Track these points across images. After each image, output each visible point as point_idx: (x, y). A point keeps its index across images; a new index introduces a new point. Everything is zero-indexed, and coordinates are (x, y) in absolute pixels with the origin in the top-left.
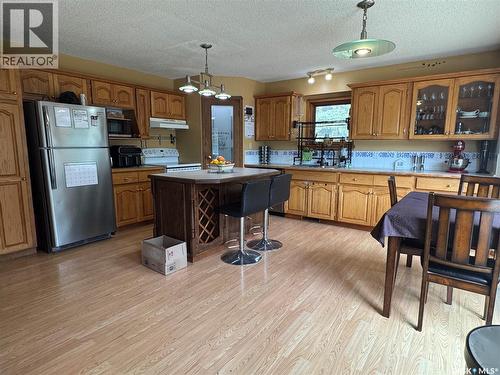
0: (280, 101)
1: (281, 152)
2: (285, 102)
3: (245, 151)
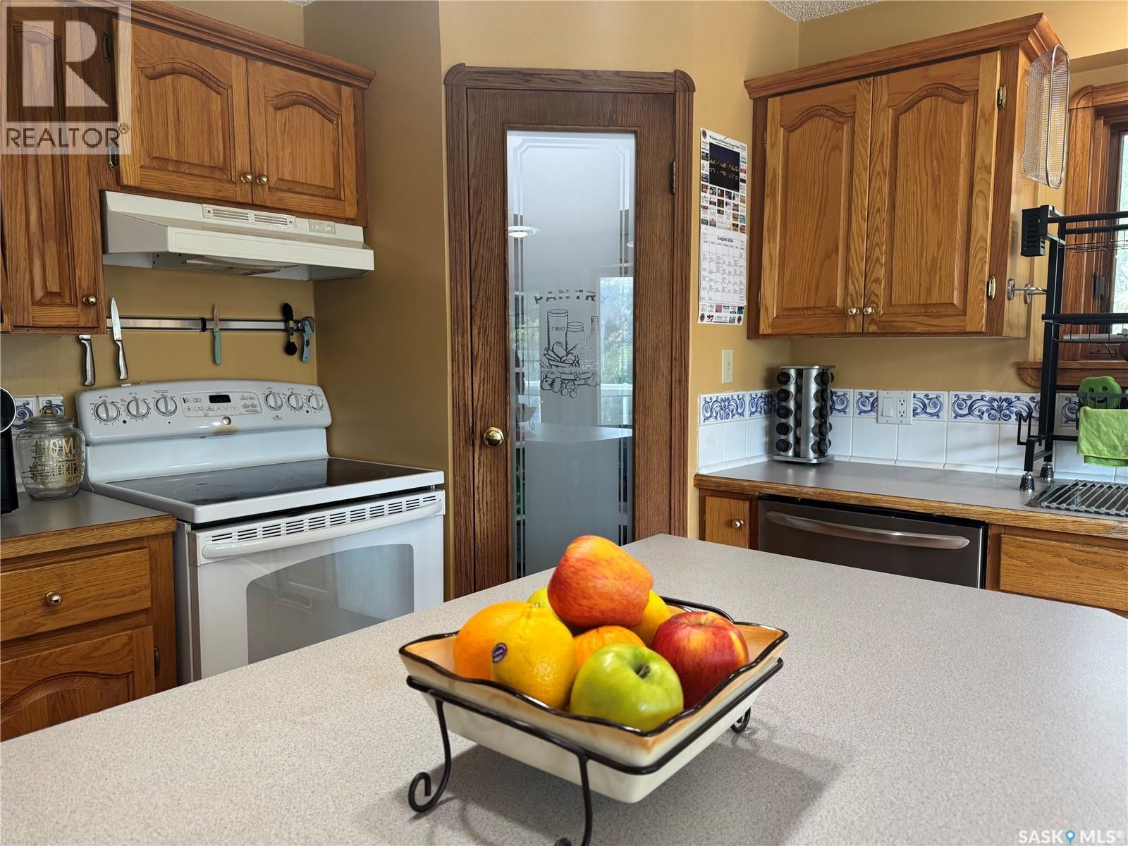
0: (935, 91)
1: (896, 401)
2: (967, 94)
3: (698, 400)
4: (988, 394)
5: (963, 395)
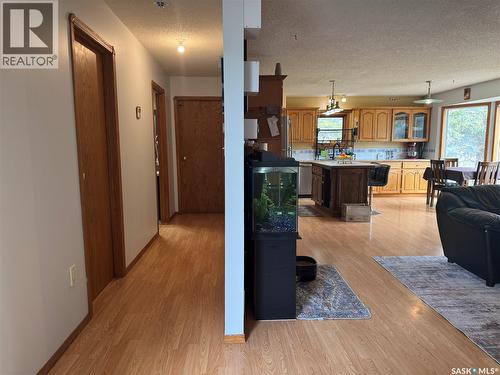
4: (309, 150)
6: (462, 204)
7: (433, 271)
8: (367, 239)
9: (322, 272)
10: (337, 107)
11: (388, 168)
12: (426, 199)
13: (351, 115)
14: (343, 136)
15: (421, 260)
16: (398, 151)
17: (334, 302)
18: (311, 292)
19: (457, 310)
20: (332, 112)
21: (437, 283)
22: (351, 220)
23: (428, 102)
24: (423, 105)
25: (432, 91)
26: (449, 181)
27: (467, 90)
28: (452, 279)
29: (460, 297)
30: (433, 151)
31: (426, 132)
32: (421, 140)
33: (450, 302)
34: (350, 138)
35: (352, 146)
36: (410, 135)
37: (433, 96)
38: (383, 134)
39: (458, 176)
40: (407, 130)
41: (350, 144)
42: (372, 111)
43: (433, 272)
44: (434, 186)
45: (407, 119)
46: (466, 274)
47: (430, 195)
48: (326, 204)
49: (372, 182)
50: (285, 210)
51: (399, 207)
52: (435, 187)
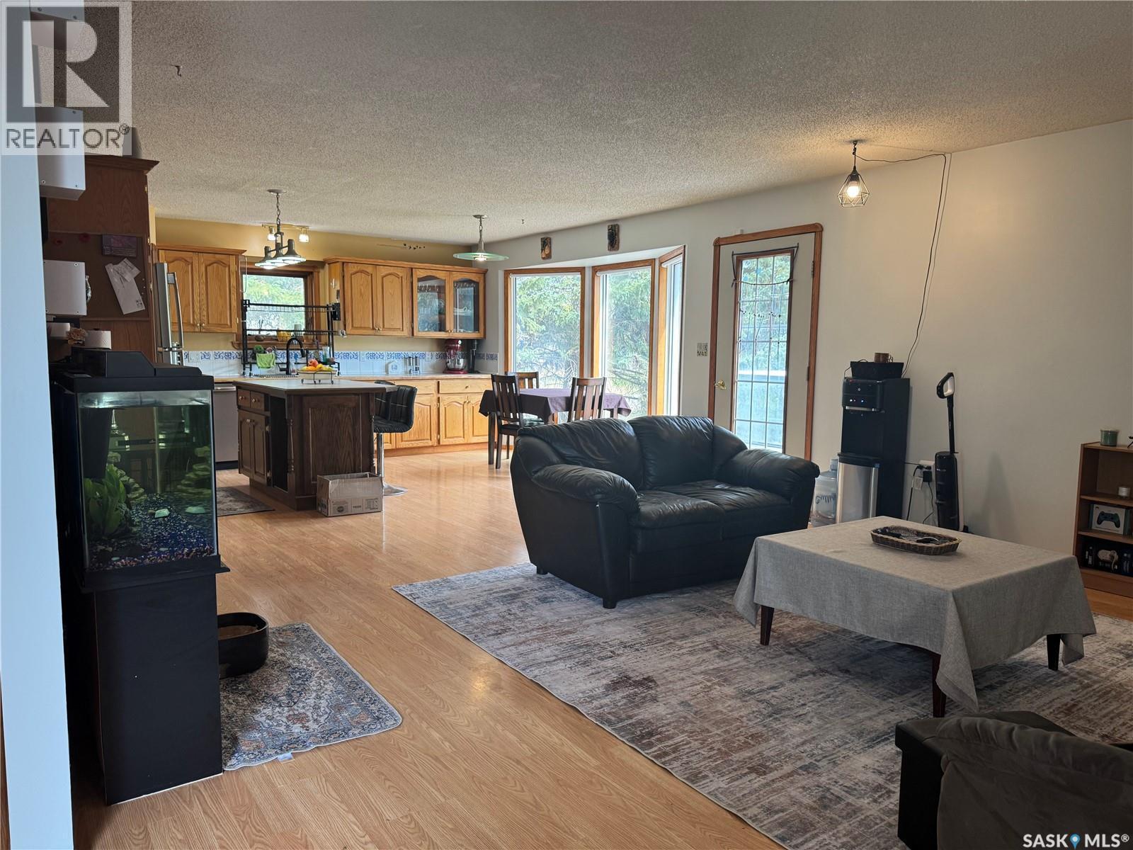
0: (216, 262)
4: (224, 351)
5: (217, 352)
6: (555, 459)
7: (512, 596)
8: (378, 549)
9: (282, 645)
10: (291, 252)
11: (412, 392)
12: (486, 454)
13: (323, 274)
14: (309, 322)
15: (490, 577)
16: (429, 359)
17: (316, 707)
18: (256, 697)
19: (561, 665)
20: (280, 263)
21: (521, 619)
22: (341, 511)
23: (481, 257)
24: (469, 264)
25: (487, 237)
26: (526, 416)
27: (546, 242)
28: (547, 606)
29: (565, 639)
30: (493, 357)
31: (478, 320)
32: (471, 335)
33: (548, 652)
34: (324, 326)
35: (331, 344)
36: (449, 324)
37: (489, 247)
38: (395, 318)
39: (541, 405)
40: (442, 312)
41: (324, 338)
42: (370, 269)
43: (514, 597)
44: (500, 427)
45: (441, 291)
46: (570, 592)
47: (493, 445)
48: (278, 479)
49: (382, 423)
50: (177, 504)
51: (437, 475)
52: (502, 430)
